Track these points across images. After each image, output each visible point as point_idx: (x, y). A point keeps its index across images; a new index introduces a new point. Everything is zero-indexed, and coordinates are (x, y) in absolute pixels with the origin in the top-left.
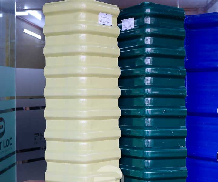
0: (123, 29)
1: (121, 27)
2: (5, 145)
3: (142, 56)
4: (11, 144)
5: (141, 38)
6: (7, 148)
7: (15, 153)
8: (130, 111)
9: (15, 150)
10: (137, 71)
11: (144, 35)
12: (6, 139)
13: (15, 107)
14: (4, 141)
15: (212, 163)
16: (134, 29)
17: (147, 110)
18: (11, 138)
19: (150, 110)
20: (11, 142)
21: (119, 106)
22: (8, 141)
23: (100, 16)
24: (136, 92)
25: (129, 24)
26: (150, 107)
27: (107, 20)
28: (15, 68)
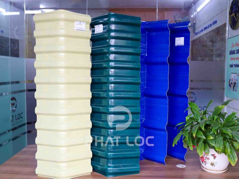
0: (96, 33)
1: (93, 31)
2: (17, 118)
3: (108, 53)
4: (22, 118)
5: (107, 39)
6: (18, 120)
7: (25, 125)
8: (99, 94)
9: (26, 122)
10: (105, 64)
11: (110, 38)
12: (18, 114)
13: (25, 89)
14: (16, 115)
15: (163, 132)
16: (102, 33)
17: (110, 93)
18: (22, 113)
19: (113, 93)
20: (22, 115)
21: (91, 90)
22: (19, 115)
23: (76, 23)
24: (104, 80)
25: (99, 29)
26: (113, 91)
27: (81, 26)
28: (25, 59)
